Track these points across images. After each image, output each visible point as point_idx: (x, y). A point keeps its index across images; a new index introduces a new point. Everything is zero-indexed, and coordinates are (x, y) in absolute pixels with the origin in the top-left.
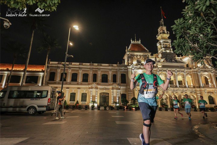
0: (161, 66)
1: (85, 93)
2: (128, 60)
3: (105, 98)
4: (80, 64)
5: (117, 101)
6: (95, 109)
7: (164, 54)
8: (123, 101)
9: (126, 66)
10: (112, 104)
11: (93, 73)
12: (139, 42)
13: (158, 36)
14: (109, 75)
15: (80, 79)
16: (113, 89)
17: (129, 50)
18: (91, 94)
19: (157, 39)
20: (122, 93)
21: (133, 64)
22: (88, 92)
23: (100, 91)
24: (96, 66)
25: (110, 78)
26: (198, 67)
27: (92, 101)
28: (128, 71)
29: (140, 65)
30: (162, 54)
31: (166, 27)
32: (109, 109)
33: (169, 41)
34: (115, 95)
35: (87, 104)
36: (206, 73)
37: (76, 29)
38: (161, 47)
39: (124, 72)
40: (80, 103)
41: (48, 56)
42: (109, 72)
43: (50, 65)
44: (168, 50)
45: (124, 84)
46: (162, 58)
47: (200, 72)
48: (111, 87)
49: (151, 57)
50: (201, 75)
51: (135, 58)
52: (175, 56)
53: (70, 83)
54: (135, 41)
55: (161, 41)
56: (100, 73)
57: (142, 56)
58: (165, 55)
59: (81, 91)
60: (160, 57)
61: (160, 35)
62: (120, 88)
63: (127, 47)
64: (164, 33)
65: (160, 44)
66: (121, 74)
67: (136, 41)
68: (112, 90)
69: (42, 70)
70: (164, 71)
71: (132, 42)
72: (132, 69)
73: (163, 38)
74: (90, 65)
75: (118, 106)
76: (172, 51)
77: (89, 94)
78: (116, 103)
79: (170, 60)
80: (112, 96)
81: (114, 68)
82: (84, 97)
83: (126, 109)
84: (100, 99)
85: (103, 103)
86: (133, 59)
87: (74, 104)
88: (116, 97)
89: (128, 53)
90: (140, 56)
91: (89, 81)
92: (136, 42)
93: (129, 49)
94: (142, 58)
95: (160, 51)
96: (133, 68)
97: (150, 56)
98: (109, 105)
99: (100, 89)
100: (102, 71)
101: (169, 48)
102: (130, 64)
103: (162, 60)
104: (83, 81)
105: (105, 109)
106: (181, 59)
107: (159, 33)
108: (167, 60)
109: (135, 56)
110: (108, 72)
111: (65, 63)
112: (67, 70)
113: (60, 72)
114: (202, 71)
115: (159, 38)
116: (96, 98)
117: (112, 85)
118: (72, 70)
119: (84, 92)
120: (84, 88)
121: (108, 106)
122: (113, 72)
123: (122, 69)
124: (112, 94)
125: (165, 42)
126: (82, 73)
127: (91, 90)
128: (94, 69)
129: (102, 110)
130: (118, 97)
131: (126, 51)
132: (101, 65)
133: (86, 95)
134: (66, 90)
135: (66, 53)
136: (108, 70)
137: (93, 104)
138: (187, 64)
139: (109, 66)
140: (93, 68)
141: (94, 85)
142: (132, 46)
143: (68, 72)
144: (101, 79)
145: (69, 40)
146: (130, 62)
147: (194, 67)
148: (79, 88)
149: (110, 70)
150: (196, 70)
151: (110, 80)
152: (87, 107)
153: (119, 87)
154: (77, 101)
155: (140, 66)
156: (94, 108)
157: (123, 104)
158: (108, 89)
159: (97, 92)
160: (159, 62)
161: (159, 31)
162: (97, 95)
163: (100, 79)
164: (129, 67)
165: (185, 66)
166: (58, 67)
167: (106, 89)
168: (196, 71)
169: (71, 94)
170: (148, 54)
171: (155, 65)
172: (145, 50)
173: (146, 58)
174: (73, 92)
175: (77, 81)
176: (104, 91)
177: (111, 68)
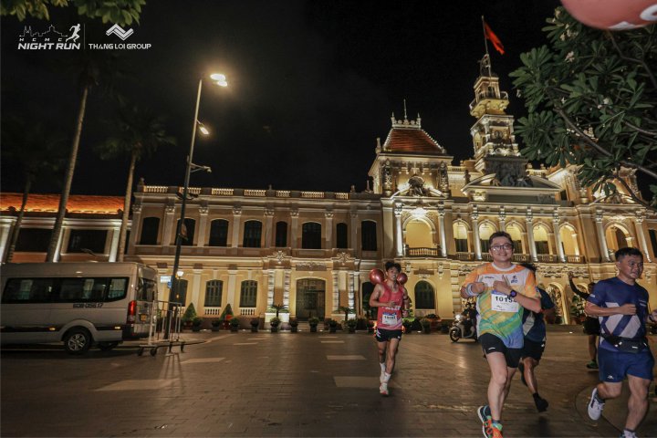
0: (482, 198)
1: (252, 282)
2: (383, 180)
3: (312, 296)
4: (235, 194)
5: (351, 303)
6: (282, 329)
7: (493, 162)
9: (377, 198)
10: (334, 312)
11: (277, 221)
12: (417, 124)
13: (474, 105)
14: (325, 227)
15: (235, 239)
16: (337, 267)
17: (387, 148)
18: (271, 284)
19: (472, 114)
20: (364, 280)
21: (397, 190)
22: (262, 278)
23: (296, 276)
24: (285, 199)
25: (328, 234)
26: (594, 199)
27: (273, 306)
28: (382, 212)
29: (418, 193)
30: (485, 160)
31: (497, 79)
32: (326, 329)
33: (507, 121)
34: (343, 288)
35: (257, 315)
36: (621, 218)
37: (218, 83)
38: (484, 138)
39: (370, 215)
40: (238, 311)
41: (133, 168)
42: (325, 217)
43: (143, 197)
44: (506, 148)
45: (370, 253)
46: (486, 172)
47: (600, 215)
48: (331, 262)
49: (454, 170)
50: (606, 224)
51: (404, 172)
52: (526, 167)
53: (205, 250)
54: (403, 119)
55: (484, 122)
56: (299, 221)
57: (426, 166)
58: (496, 164)
59: (238, 273)
60: (480, 170)
61: (482, 102)
62: (359, 265)
63: (378, 139)
64: (491, 96)
65: (482, 131)
66: (363, 223)
67: (406, 121)
68: (333, 273)
69: (119, 211)
70: (493, 211)
71: (395, 124)
72: (394, 207)
73: (488, 112)
74: (266, 194)
75: (352, 320)
76: (516, 151)
77: (265, 284)
78: (347, 311)
79: (511, 180)
80: (334, 289)
81: (341, 204)
82: (249, 292)
84: (297, 299)
85: (308, 311)
86: (398, 175)
87: (217, 316)
88: (347, 291)
89: (383, 158)
90: (419, 165)
91: (263, 243)
92: (406, 124)
93: (385, 144)
94: (427, 173)
95: (479, 152)
96: (398, 204)
97: (450, 167)
98: (326, 317)
99: (299, 268)
100: (302, 214)
101: (509, 141)
102: (389, 192)
103: (487, 180)
104: (245, 245)
105: (313, 329)
106: (544, 175)
107: (477, 96)
108: (501, 180)
109: (404, 165)
110: (322, 215)
111: (186, 190)
112: (197, 210)
113: (175, 217)
114: (607, 210)
115: (476, 110)
116: (286, 295)
117: (335, 255)
118: (212, 212)
119: (249, 278)
120: (249, 266)
121: (322, 319)
122: (337, 215)
123: (365, 208)
124: (334, 283)
125: (495, 124)
126: (241, 219)
127: (270, 271)
128: (279, 208)
129: (303, 333)
130: (354, 292)
131: (378, 151)
132: (300, 196)
133: (254, 286)
134: (191, 272)
135: (190, 158)
136: (321, 210)
137: (275, 314)
138: (561, 190)
139: (325, 197)
140: (276, 205)
141: (279, 257)
142: (395, 136)
143: (199, 217)
144: (301, 236)
145: (196, 120)
146: (388, 184)
147: (584, 200)
148: (233, 267)
149: (329, 209)
150: (588, 209)
151: (327, 240)
152: (257, 324)
153: (356, 263)
154: (229, 306)
155: (418, 197)
156: (280, 326)
157: (367, 315)
158: (323, 268)
159: (287, 277)
160: (478, 183)
161: (477, 90)
162: (287, 288)
163: (298, 239)
164: (384, 201)
165: (558, 198)
166: (169, 203)
167: (315, 268)
168: (591, 212)
169: (208, 283)
170: (445, 161)
171: (465, 194)
172: (434, 148)
173: (438, 173)
174: (215, 278)
175: (228, 243)
176: (309, 275)
177: (331, 203)
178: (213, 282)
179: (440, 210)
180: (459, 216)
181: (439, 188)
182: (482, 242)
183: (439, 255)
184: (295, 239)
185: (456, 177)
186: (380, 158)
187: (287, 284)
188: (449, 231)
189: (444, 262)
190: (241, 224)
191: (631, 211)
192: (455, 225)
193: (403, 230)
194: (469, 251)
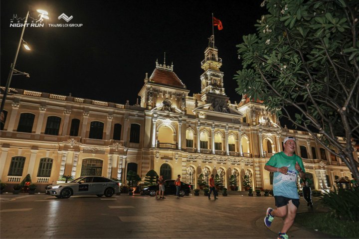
0: (203, 117)
1: (49, 159)
2: (147, 99)
3: (92, 171)
4: (42, 96)
5: (119, 176)
7: (211, 96)
8: (129, 178)
9: (142, 110)
11: (73, 118)
12: (171, 68)
13: (204, 63)
14: (106, 125)
15: (39, 127)
16: (112, 152)
17: (152, 80)
18: (64, 161)
19: (202, 67)
20: (129, 161)
21: (155, 107)
22: (57, 157)
23: (82, 156)
24: (80, 103)
25: (108, 130)
26: (259, 123)
27: (64, 176)
28: (145, 119)
29: (168, 110)
30: (207, 95)
31: (217, 50)
33: (220, 75)
34: (115, 166)
35: (50, 183)
36: (270, 134)
38: (207, 82)
39: (137, 120)
40: (35, 179)
42: (107, 119)
44: (218, 90)
45: (134, 144)
46: (207, 102)
47: (261, 132)
48: (108, 148)
49: (189, 99)
50: (263, 137)
51: (160, 97)
52: (227, 102)
53: (13, 133)
54: (163, 64)
55: (208, 73)
56: (89, 119)
57: (174, 94)
58: (212, 98)
59: (39, 152)
60: (203, 101)
61: (208, 62)
62: (127, 151)
63: (147, 74)
64: (213, 59)
65: (206, 78)
66: (132, 125)
67: (164, 65)
68: (109, 155)
70: (209, 125)
71: (158, 66)
72: (153, 117)
73: (211, 68)
74: (66, 99)
76: (223, 92)
77: (59, 160)
79: (220, 108)
80: (109, 166)
81: (119, 111)
82: (45, 167)
83: (135, 192)
84: (82, 172)
86: (157, 98)
87: (18, 183)
88: (117, 168)
89: (149, 86)
90: (170, 93)
91: (60, 133)
92: (164, 67)
93: (151, 77)
94: (174, 99)
95: (204, 90)
96: (155, 115)
97: (187, 97)
99: (85, 151)
100: (91, 115)
101: (220, 86)
102: (150, 107)
103: (207, 106)
104: (46, 133)
106: (236, 107)
107: (206, 58)
108: (214, 108)
109: (161, 92)
110: (105, 117)
111: (7, 89)
112: (11, 104)
114: (264, 130)
115: (204, 66)
116: (74, 169)
117: (111, 144)
118: (22, 107)
119: (47, 156)
120: (48, 148)
122: (116, 118)
123: (134, 115)
124: (109, 162)
125: (214, 75)
126: (45, 114)
127: (64, 152)
128: (75, 110)
130: (122, 169)
131: (146, 81)
132: (91, 103)
133: (50, 162)
135: (13, 65)
136: (105, 114)
137: (64, 182)
138: (244, 117)
139: (109, 106)
140: (73, 107)
141: (72, 143)
142: (157, 73)
143: (12, 109)
144: (89, 130)
145: (21, 38)
146: (150, 102)
147: (254, 123)
148: (35, 147)
149: (110, 113)
150: (256, 128)
151: (107, 134)
153: (125, 150)
154: (28, 176)
155: (168, 112)
157: (129, 184)
158: (102, 152)
159: (76, 157)
160: (202, 108)
161: (206, 54)
162: (75, 165)
163: (87, 132)
164: (147, 113)
165: (242, 121)
167: (97, 152)
168: (256, 131)
169: (13, 159)
170: (185, 92)
171: (195, 113)
172: (180, 84)
173: (181, 99)
174: (19, 155)
175: (33, 130)
176: (92, 156)
177: (112, 110)
178: (17, 158)
179: (180, 121)
180: (190, 126)
181: (180, 108)
182: (201, 142)
183: (177, 148)
184: (85, 132)
185: (190, 103)
186: (147, 85)
187: (75, 161)
188: (184, 135)
189: (179, 153)
190: (44, 118)
191: (275, 131)
192: (187, 131)
193: (157, 131)
194: (194, 147)
